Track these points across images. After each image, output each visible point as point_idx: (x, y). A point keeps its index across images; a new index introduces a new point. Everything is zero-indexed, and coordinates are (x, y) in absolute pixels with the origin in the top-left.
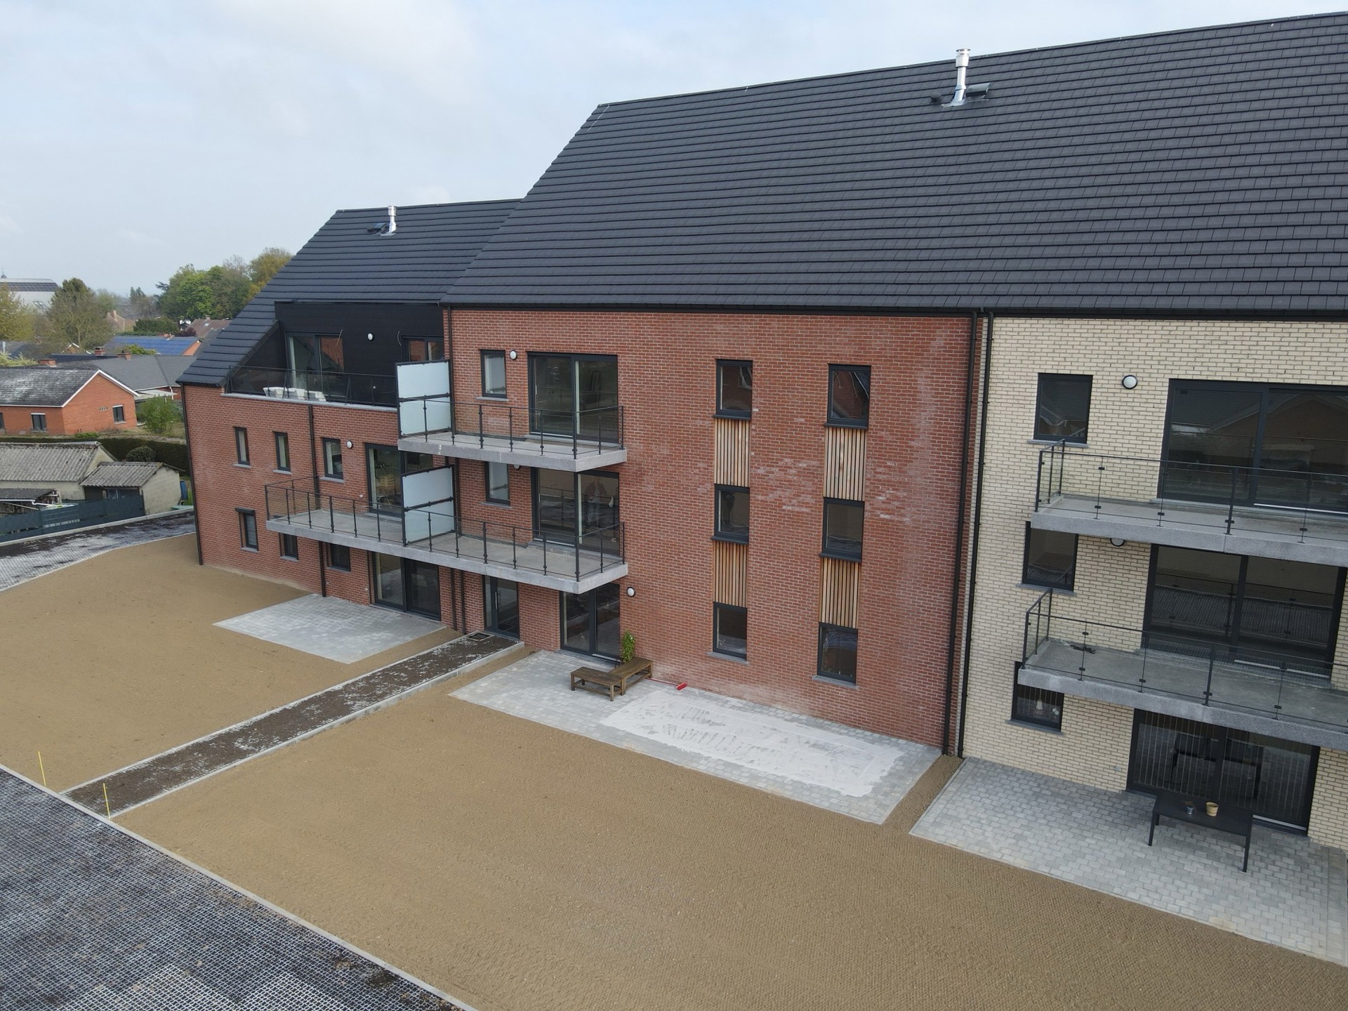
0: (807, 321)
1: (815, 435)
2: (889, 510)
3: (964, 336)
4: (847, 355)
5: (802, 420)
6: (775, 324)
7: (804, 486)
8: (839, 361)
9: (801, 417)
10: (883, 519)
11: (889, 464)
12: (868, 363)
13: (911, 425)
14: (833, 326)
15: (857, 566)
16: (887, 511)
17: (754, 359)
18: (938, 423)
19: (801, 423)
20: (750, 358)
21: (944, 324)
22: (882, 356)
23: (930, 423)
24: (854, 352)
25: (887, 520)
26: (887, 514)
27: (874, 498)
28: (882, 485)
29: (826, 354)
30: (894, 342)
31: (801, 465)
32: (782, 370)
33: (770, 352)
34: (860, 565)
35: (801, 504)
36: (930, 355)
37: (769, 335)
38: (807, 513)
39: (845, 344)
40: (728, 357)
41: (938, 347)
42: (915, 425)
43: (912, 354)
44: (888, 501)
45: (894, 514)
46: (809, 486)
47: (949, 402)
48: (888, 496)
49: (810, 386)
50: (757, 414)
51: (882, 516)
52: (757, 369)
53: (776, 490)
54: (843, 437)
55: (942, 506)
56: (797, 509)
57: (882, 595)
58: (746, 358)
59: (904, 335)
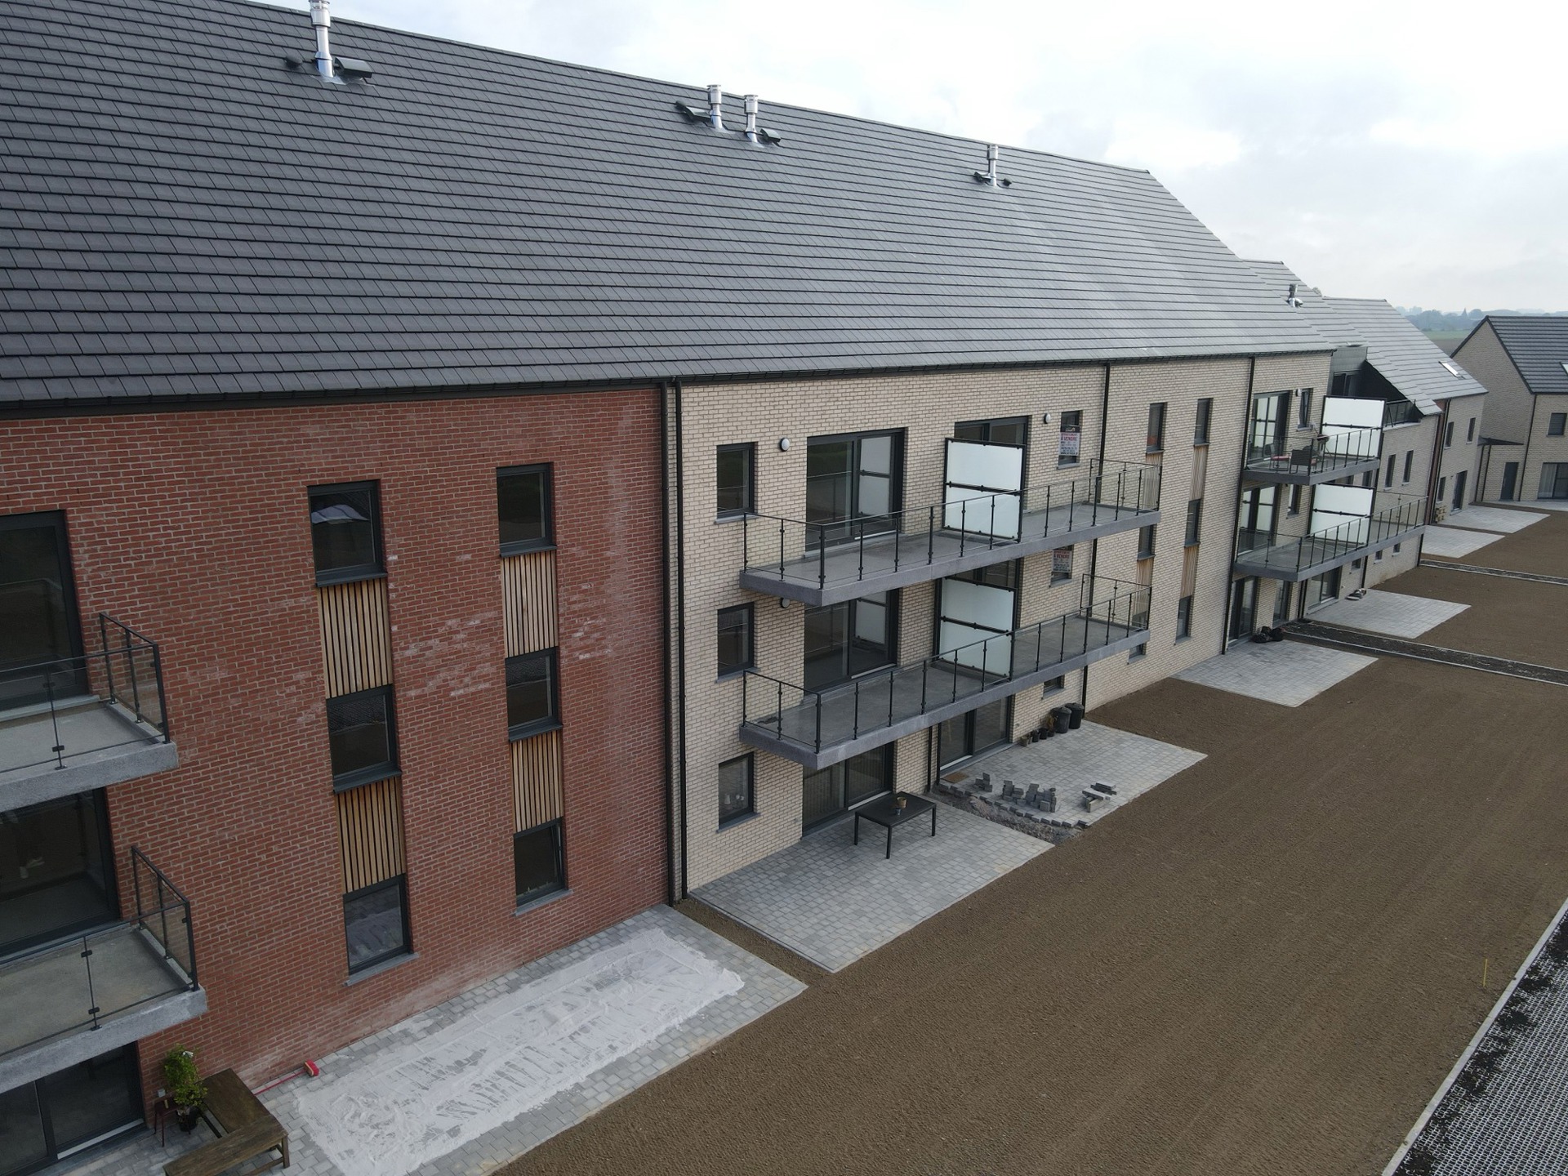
0: (462, 408)
1: (488, 575)
2: (588, 646)
3: (650, 411)
4: (520, 451)
5: (468, 557)
6: (412, 417)
7: (480, 652)
8: (511, 462)
9: (466, 553)
10: (583, 660)
11: (584, 587)
12: (549, 459)
13: (604, 531)
14: (501, 412)
15: (554, 735)
16: (586, 649)
17: (382, 476)
18: (632, 522)
19: (467, 562)
20: (374, 475)
21: (630, 399)
22: (566, 448)
23: (625, 523)
24: (531, 446)
25: (587, 660)
26: (586, 652)
27: (570, 637)
28: (578, 617)
29: (494, 454)
30: (577, 427)
31: (472, 623)
32: (430, 488)
33: (409, 462)
34: (560, 732)
35: (476, 680)
36: (619, 438)
37: (403, 434)
38: (487, 690)
39: (519, 436)
40: (333, 479)
41: (626, 428)
42: (608, 530)
43: (599, 440)
44: (587, 636)
45: (593, 650)
46: (487, 650)
47: (642, 493)
48: (586, 629)
49: (476, 504)
50: (396, 563)
51: (582, 657)
52: (390, 492)
53: (438, 672)
54: (524, 567)
55: (644, 620)
56: (472, 689)
57: (588, 758)
58: (367, 476)
59: (588, 416)
